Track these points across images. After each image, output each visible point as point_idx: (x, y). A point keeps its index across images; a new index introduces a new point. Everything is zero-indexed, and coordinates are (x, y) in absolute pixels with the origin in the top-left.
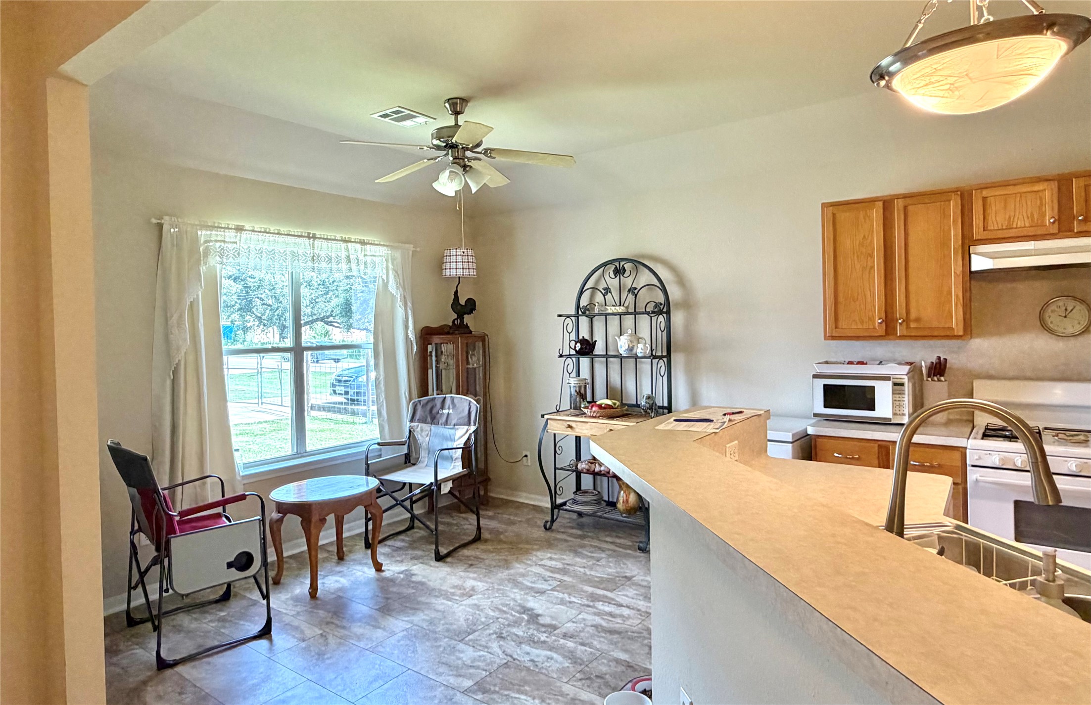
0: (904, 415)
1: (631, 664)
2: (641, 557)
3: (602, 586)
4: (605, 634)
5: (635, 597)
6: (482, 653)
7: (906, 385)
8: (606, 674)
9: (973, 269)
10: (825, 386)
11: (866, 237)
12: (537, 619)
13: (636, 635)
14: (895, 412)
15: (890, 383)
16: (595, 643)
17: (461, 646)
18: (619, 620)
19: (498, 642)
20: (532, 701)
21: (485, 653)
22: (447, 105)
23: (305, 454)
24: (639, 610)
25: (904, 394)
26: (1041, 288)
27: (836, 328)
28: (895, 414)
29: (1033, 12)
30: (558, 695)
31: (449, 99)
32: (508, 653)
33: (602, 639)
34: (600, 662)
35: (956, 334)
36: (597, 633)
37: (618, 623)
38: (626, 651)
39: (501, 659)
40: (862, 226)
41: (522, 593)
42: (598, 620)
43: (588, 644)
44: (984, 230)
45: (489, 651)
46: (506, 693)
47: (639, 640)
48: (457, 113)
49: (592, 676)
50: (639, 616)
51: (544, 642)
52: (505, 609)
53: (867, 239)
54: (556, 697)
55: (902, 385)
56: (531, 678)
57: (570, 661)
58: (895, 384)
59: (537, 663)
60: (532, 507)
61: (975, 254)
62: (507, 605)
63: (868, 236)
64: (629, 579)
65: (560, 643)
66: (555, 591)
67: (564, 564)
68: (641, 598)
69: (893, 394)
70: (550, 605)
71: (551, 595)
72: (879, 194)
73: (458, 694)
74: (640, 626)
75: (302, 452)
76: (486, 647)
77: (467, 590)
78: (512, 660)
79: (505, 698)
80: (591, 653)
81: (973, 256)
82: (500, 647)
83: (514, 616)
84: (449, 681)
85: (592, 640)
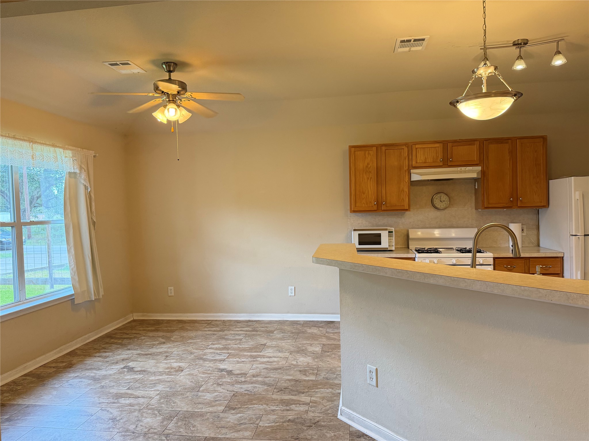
0: (393, 246)
1: (296, 380)
2: (262, 334)
3: (253, 351)
4: (273, 371)
5: (274, 352)
6: (216, 394)
7: (394, 232)
8: (288, 387)
9: (412, 180)
10: (359, 234)
12: (232, 372)
13: (288, 368)
15: (387, 232)
16: (271, 375)
17: (200, 394)
18: (275, 364)
19: (220, 387)
20: (262, 406)
21: (218, 394)
22: (164, 66)
23: (25, 301)
24: (281, 357)
25: (393, 236)
26: (431, 189)
27: (356, 207)
28: (389, 246)
30: (272, 401)
31: (167, 63)
32: (231, 391)
33: (274, 373)
34: (281, 382)
35: (405, 209)
36: (269, 371)
37: (275, 365)
38: (290, 375)
39: (229, 395)
40: (367, 158)
41: (212, 363)
42: (264, 366)
43: (269, 377)
44: (416, 163)
45: (219, 392)
46: (246, 406)
47: (292, 369)
48: (170, 72)
49: (282, 389)
50: (283, 360)
51: (245, 381)
52: (209, 372)
53: (369, 165)
54: (273, 401)
55: (392, 232)
56: (253, 397)
57: (266, 386)
58: (389, 232)
59: (250, 391)
60: (177, 321)
61: (413, 173)
62: (209, 370)
63: (370, 163)
64: (265, 345)
65: (254, 380)
66: (229, 358)
67: (223, 345)
68: (278, 352)
69: (389, 236)
70: (234, 365)
71: (229, 361)
72: (375, 143)
73: (221, 414)
74: (287, 364)
75: (23, 300)
76: (216, 391)
77: (177, 368)
78: (236, 393)
79: (247, 409)
80: (274, 380)
81: (412, 175)
82: (223, 389)
83: (218, 374)
84: (209, 410)
85: (270, 375)
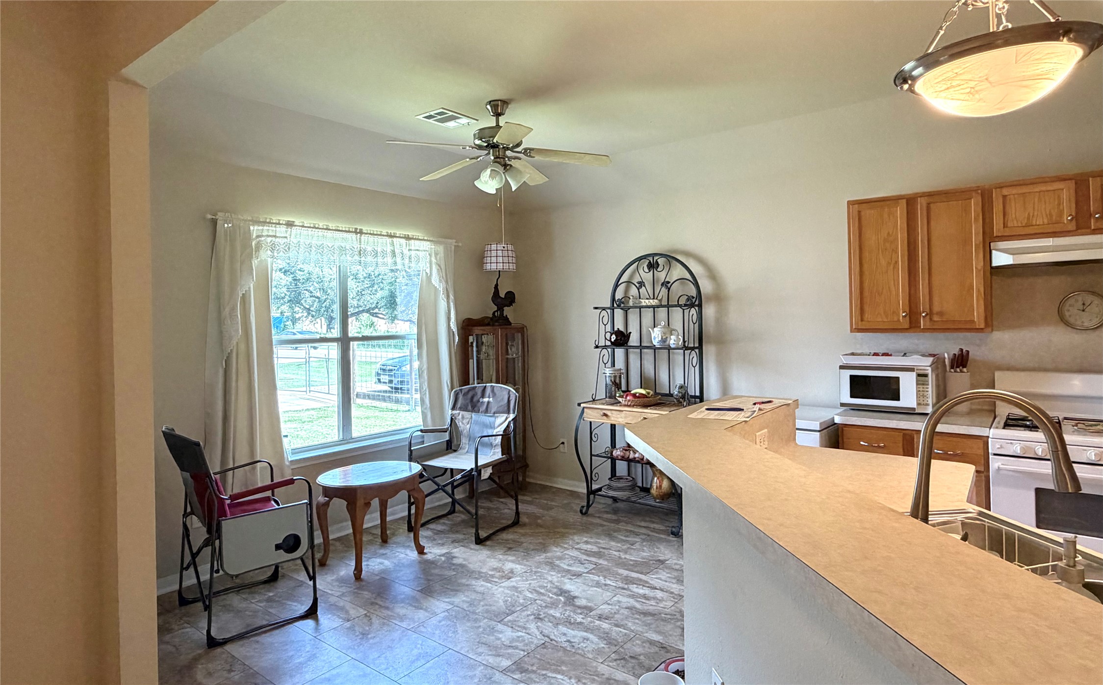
0: (927, 405)
1: (664, 646)
2: (674, 541)
3: (636, 570)
4: (640, 615)
5: (668, 580)
6: (520, 634)
7: (930, 376)
8: (640, 655)
9: (995, 264)
10: (851, 377)
11: (891, 233)
12: (573, 601)
13: (669, 617)
14: (919, 402)
16: (630, 624)
17: (500, 627)
18: (653, 602)
19: (536, 623)
20: (568, 681)
21: (523, 634)
22: (489, 107)
23: (351, 440)
24: (672, 593)
25: (928, 385)
26: (1058, 282)
27: (862, 320)
28: (919, 404)
29: (1050, 19)
30: (593, 675)
31: (490, 102)
32: (546, 635)
33: (637, 621)
34: (634, 643)
35: (977, 327)
36: (631, 615)
37: (651, 606)
38: (659, 633)
39: (538, 640)
40: (886, 223)
41: (559, 575)
42: (632, 602)
43: (622, 625)
44: (1004, 227)
45: (527, 631)
46: (544, 672)
47: (672, 622)
48: (498, 115)
49: (627, 657)
50: (672, 599)
51: (581, 623)
52: (542, 591)
53: (892, 235)
54: (592, 677)
55: (926, 376)
56: (568, 659)
57: (605, 642)
58: (919, 375)
59: (574, 644)
60: (568, 493)
61: (996, 250)
62: (544, 587)
63: (893, 233)
64: (662, 562)
65: (596, 624)
66: (590, 574)
67: (599, 548)
68: (674, 581)
69: (917, 384)
70: (586, 588)
71: (587, 578)
72: (903, 193)
73: (497, 673)
74: (673, 608)
75: (348, 438)
76: (525, 628)
77: (506, 572)
78: (549, 641)
79: (542, 677)
80: (626, 634)
81: (994, 252)
82: (538, 628)
83: (552, 598)
84: (488, 661)
85: (627, 622)
